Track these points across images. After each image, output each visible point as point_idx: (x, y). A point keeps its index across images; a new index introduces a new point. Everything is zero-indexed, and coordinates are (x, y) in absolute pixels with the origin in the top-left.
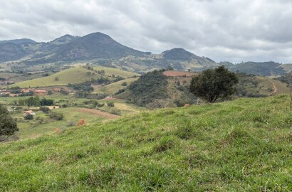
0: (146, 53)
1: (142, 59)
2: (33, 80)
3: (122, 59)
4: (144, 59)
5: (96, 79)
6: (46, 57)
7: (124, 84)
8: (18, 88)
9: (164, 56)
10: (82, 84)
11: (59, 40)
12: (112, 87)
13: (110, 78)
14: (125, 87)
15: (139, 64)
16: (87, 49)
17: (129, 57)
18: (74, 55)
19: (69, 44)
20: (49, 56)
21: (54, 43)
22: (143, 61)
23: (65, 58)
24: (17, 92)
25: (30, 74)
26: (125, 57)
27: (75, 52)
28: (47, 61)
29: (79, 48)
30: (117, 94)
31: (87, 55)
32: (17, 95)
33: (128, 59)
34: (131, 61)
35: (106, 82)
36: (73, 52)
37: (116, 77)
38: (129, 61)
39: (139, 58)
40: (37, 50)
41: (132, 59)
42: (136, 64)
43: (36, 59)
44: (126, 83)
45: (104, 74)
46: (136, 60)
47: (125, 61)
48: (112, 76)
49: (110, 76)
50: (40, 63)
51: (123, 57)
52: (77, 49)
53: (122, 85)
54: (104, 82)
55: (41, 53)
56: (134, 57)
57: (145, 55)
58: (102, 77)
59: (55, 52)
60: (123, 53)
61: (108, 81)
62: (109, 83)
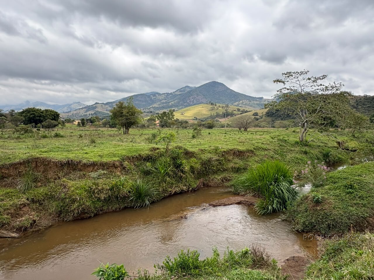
0: (258, 98)
1: (256, 102)
3: (236, 104)
4: (258, 102)
5: (221, 113)
10: (207, 118)
11: (180, 90)
12: (242, 117)
13: (235, 112)
14: (258, 116)
15: (254, 107)
16: (204, 95)
17: (243, 101)
18: (193, 101)
19: (189, 92)
20: (172, 103)
21: (176, 93)
22: (257, 104)
23: (185, 104)
27: (195, 98)
29: (198, 95)
31: (204, 101)
33: (243, 103)
35: (232, 115)
36: (192, 99)
37: (241, 111)
38: (243, 105)
39: (252, 102)
40: (163, 99)
41: (246, 102)
42: (251, 106)
43: (162, 105)
44: (257, 113)
45: (228, 108)
46: (250, 104)
47: (239, 104)
48: (236, 110)
49: (235, 110)
50: (165, 108)
51: (238, 101)
52: (196, 96)
53: (253, 115)
54: (229, 115)
55: (165, 101)
56: (248, 101)
57: (258, 100)
58: (227, 111)
59: (177, 99)
60: (238, 98)
61: (234, 114)
62: (235, 116)
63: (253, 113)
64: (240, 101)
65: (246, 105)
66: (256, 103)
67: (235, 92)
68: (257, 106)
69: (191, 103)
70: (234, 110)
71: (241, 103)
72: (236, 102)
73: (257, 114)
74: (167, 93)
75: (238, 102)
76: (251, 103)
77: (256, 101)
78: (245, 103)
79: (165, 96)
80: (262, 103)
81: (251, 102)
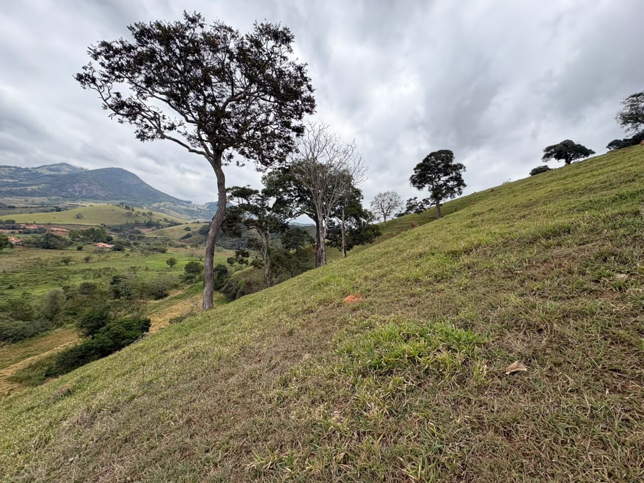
0: (185, 202)
1: (182, 207)
2: (33, 214)
3: (156, 205)
4: (185, 207)
5: (142, 222)
6: (29, 189)
8: (13, 222)
9: (208, 207)
10: (122, 226)
11: (49, 167)
12: (172, 231)
13: (161, 222)
14: (191, 232)
15: (180, 213)
17: (166, 203)
18: (80, 192)
19: (72, 175)
20: (34, 187)
21: (39, 171)
22: (184, 209)
23: (63, 194)
24: (14, 228)
25: (14, 207)
26: (161, 202)
27: (83, 187)
28: (33, 194)
29: (90, 183)
30: (183, 238)
31: (102, 194)
32: (17, 231)
33: (165, 205)
34: (169, 208)
35: (158, 226)
36: (78, 188)
38: (166, 208)
39: (178, 206)
40: (5, 177)
41: (170, 206)
42: (176, 212)
43: (9, 189)
45: (151, 217)
46: (175, 208)
48: (163, 220)
50: (16, 195)
51: (158, 202)
52: (86, 185)
53: (185, 230)
54: (154, 226)
55: (14, 181)
56: (172, 204)
58: (151, 220)
59: (45, 183)
60: (157, 198)
61: (159, 225)
62: (162, 228)
63: (185, 228)
67: (153, 188)
69: (77, 194)
70: (160, 219)
72: (156, 202)
73: (189, 229)
74: (15, 167)
75: (158, 204)
77: (183, 205)
78: (168, 206)
79: (11, 172)
80: (190, 209)
81: (176, 206)
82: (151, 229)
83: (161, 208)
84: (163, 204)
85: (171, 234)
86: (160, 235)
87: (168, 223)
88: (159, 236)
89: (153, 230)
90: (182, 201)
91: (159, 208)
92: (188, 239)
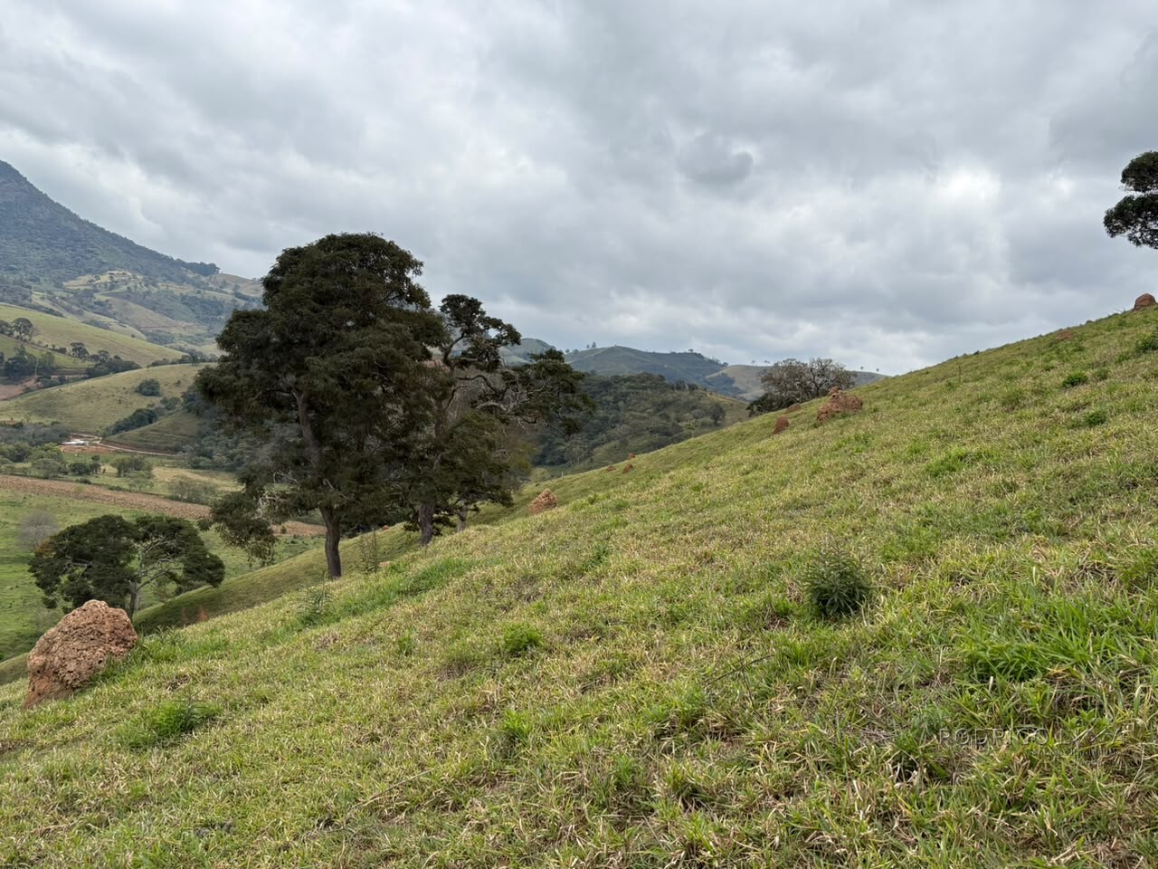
0: (192, 267)
1: (176, 289)
3: (80, 283)
4: (188, 290)
7: (149, 389)
12: (88, 396)
13: (60, 359)
14: (156, 400)
15: (168, 313)
17: (117, 274)
22: (183, 297)
26: (98, 272)
30: (120, 428)
33: (113, 285)
34: (128, 295)
35: (45, 374)
37: (94, 357)
38: (116, 295)
39: (162, 286)
41: (131, 285)
42: (154, 309)
44: (157, 383)
45: (27, 337)
46: (148, 293)
47: (97, 291)
48: (69, 349)
49: (62, 351)
51: (89, 271)
53: (136, 391)
54: (31, 373)
56: (140, 277)
57: (190, 275)
58: (22, 352)
60: (88, 256)
61: (54, 370)
62: (62, 381)
63: (138, 384)
64: (103, 273)
65: (128, 298)
66: (177, 293)
67: (75, 218)
68: (183, 307)
70: (57, 347)
71: (105, 284)
72: (80, 274)
73: (153, 389)
75: (87, 278)
76: (155, 290)
77: (183, 280)
78: (124, 288)
80: (206, 296)
81: (154, 285)
82: (17, 389)
83: (99, 297)
84: (105, 278)
85: (85, 408)
86: (42, 413)
87: (89, 364)
88: (35, 420)
89: (28, 390)
90: (180, 263)
91: (89, 294)
92: (135, 432)
